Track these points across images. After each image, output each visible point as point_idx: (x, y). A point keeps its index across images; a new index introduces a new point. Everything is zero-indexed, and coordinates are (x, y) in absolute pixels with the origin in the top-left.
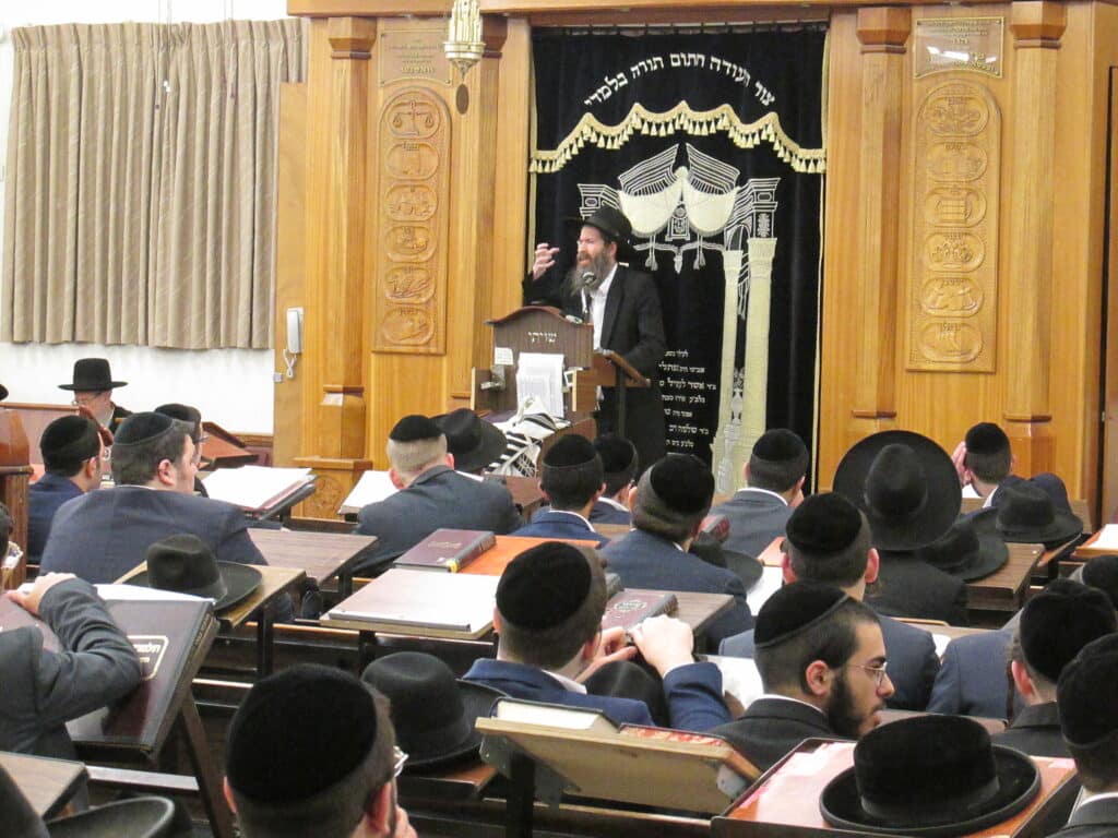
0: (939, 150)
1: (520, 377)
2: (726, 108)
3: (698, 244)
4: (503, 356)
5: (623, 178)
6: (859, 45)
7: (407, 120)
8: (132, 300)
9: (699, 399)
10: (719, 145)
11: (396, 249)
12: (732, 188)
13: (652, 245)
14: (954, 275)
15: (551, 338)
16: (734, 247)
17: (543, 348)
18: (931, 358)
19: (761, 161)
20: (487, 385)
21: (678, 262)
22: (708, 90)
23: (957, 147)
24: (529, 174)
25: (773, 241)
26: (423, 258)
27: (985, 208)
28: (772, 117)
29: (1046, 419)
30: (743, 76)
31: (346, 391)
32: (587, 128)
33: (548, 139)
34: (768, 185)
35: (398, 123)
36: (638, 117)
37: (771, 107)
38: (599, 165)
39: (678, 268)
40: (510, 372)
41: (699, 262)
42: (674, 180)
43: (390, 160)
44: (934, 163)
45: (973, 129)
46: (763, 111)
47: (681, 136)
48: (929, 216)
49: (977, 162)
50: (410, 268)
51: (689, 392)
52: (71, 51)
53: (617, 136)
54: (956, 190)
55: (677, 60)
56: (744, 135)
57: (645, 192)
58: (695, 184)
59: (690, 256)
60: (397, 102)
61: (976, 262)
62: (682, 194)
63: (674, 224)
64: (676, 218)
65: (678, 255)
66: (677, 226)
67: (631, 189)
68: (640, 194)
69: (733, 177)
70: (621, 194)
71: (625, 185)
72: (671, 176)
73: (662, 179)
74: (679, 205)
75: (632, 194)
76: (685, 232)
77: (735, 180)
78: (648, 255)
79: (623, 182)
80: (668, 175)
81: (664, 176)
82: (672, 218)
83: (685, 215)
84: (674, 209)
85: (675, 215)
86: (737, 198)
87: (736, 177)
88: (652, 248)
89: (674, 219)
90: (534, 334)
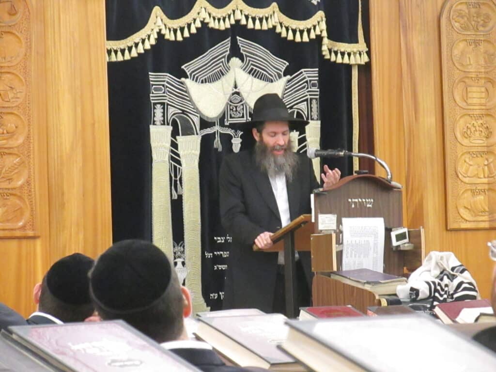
0: (462, 45)
2: (275, 6)
4: (327, 222)
5: (188, 68)
12: (280, 77)
13: (217, 128)
14: (480, 149)
15: (369, 203)
17: (362, 212)
18: (467, 218)
23: (476, 43)
28: (321, 15)
32: (159, 20)
42: (228, 69)
44: (460, 56)
45: (487, 29)
53: (179, 29)
54: (478, 79)
56: (297, 30)
62: (235, 82)
63: (230, 109)
64: (232, 104)
65: (235, 137)
66: (233, 111)
67: (197, 78)
68: (206, 82)
69: (281, 67)
70: (188, 82)
71: (191, 74)
72: (226, 66)
73: (219, 69)
74: (233, 92)
75: (199, 82)
76: (243, 117)
77: (283, 70)
78: (215, 137)
79: (189, 71)
80: (223, 64)
81: (221, 66)
82: (228, 103)
83: (241, 101)
84: (229, 95)
85: (231, 101)
86: (287, 86)
87: (284, 68)
88: (218, 131)
89: (230, 105)
90: (353, 200)
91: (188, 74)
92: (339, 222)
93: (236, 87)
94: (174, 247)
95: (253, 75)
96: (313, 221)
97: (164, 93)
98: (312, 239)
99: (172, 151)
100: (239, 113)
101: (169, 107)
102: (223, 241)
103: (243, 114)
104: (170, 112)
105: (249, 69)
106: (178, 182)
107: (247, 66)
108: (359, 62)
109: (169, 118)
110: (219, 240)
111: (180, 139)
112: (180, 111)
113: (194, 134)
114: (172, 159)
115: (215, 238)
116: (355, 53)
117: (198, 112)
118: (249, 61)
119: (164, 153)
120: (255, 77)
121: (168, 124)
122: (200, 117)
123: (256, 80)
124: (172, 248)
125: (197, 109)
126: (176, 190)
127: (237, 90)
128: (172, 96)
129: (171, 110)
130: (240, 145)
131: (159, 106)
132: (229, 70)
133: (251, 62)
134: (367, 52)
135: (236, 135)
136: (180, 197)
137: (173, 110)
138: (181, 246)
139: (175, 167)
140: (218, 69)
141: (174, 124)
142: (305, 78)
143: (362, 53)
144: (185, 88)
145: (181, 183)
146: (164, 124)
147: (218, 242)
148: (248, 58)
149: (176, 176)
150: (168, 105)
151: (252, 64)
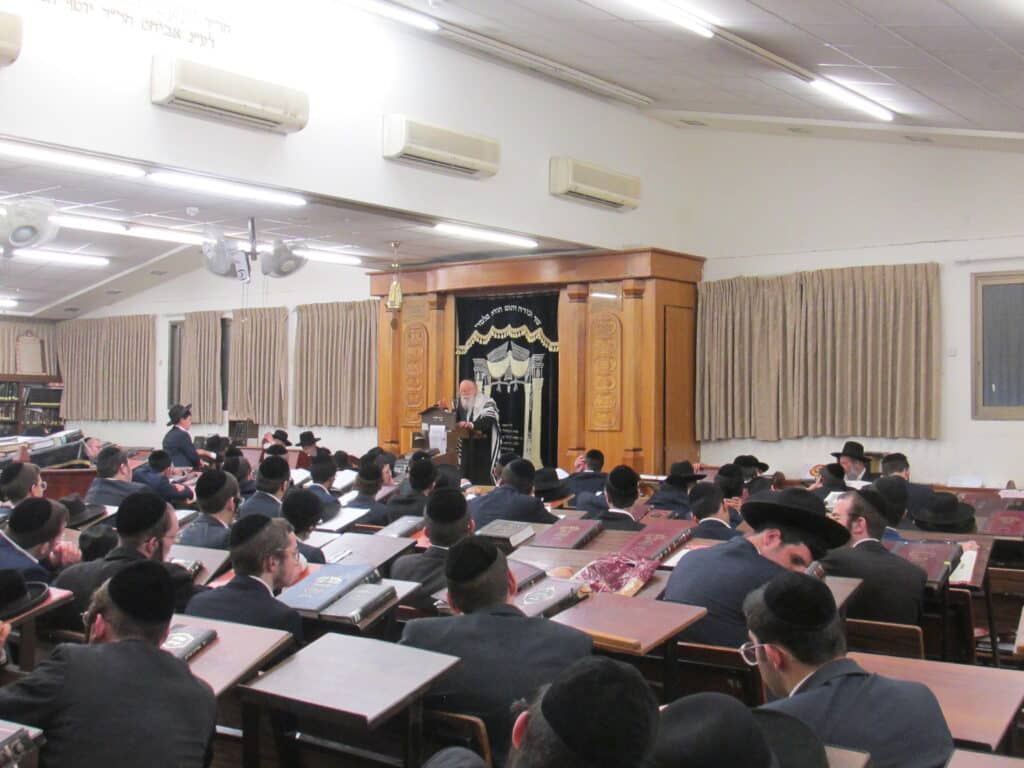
0: (599, 341)
1: (431, 435)
2: (524, 327)
3: (515, 382)
4: (425, 427)
5: (489, 356)
6: (568, 299)
7: (413, 336)
8: (336, 409)
9: (516, 444)
10: (522, 341)
11: (410, 386)
12: (527, 359)
13: (499, 382)
14: (605, 392)
15: (441, 419)
16: (528, 382)
17: (438, 423)
18: (598, 426)
19: (537, 347)
20: (417, 438)
21: (509, 388)
22: (518, 320)
23: (606, 340)
24: (456, 356)
25: (542, 379)
26: (418, 389)
27: (616, 364)
28: (540, 330)
29: (639, 450)
30: (530, 314)
31: (392, 442)
32: (476, 337)
33: (463, 342)
34: (539, 357)
35: (410, 336)
36: (493, 332)
37: (540, 326)
38: (480, 351)
39: (509, 391)
40: (427, 433)
41: (515, 388)
42: (507, 356)
43: (408, 351)
44: (598, 346)
45: (611, 332)
46: (537, 327)
47: (508, 339)
48: (596, 368)
49: (612, 345)
50: (414, 393)
51: (513, 441)
52: (315, 312)
53: (485, 340)
54: (605, 357)
55: (508, 308)
56: (531, 338)
57: (495, 361)
58: (515, 358)
59: (512, 386)
60: (409, 328)
61: (613, 386)
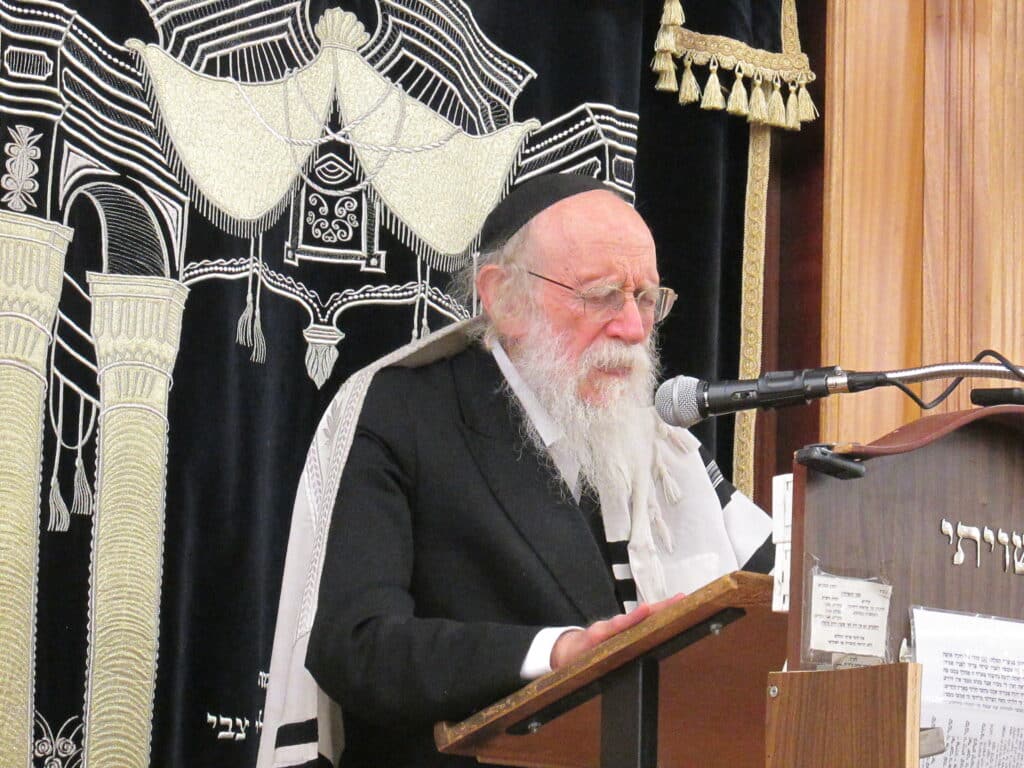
62: (335, 103)
63: (308, 207)
64: (315, 187)
65: (317, 321)
66: (318, 216)
67: (193, 46)
68: (224, 73)
69: (508, 84)
70: (155, 58)
71: (167, 28)
72: (307, 33)
73: (280, 36)
74: (324, 141)
75: (197, 68)
76: (355, 244)
77: (514, 97)
78: (245, 304)
79: (160, 16)
80: (295, 25)
81: (284, 28)
82: (302, 181)
83: (352, 182)
84: (308, 151)
85: (312, 176)
86: (525, 157)
87: (520, 88)
88: (255, 277)
89: (310, 191)
90: (963, 530)
91: (158, 24)
92: (901, 629)
93: (335, 124)
94: (38, 735)
95: (406, 84)
96: (780, 603)
97: (51, 81)
98: (773, 691)
99: (64, 330)
100: (343, 226)
101: (67, 144)
102: (241, 736)
103: (357, 231)
104: (70, 171)
105: (391, 58)
106: (79, 462)
107: (388, 45)
108: (780, 120)
109: (63, 193)
110: (225, 728)
111: (102, 286)
112: (112, 173)
113: (161, 273)
114: (63, 361)
115: (211, 718)
116: (767, 86)
117: (186, 184)
118: (397, 27)
119: (28, 330)
120: (414, 94)
121: (57, 216)
122: (192, 204)
123: (418, 109)
124: (30, 739)
125: (182, 172)
126: (67, 493)
127: (338, 137)
128: (83, 102)
129: (75, 162)
130: (335, 354)
131: (24, 131)
132: (316, 51)
133: (402, 35)
134: (809, 87)
135: (324, 312)
136: (82, 525)
137: (85, 162)
138: (66, 734)
139: (71, 397)
140: (275, 38)
141: (83, 218)
142: (592, 137)
143: (792, 89)
144: (139, 79)
145: (90, 468)
146: (39, 212)
147: (222, 734)
148: (391, 19)
149: (70, 436)
150: (63, 135)
151: (404, 44)
